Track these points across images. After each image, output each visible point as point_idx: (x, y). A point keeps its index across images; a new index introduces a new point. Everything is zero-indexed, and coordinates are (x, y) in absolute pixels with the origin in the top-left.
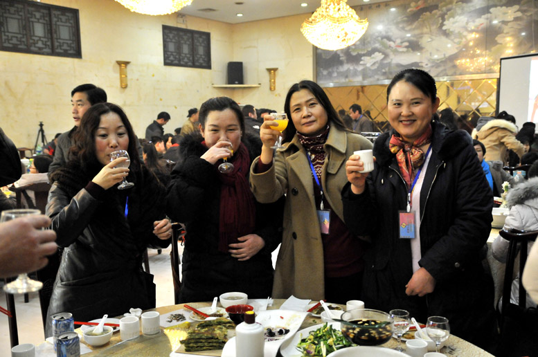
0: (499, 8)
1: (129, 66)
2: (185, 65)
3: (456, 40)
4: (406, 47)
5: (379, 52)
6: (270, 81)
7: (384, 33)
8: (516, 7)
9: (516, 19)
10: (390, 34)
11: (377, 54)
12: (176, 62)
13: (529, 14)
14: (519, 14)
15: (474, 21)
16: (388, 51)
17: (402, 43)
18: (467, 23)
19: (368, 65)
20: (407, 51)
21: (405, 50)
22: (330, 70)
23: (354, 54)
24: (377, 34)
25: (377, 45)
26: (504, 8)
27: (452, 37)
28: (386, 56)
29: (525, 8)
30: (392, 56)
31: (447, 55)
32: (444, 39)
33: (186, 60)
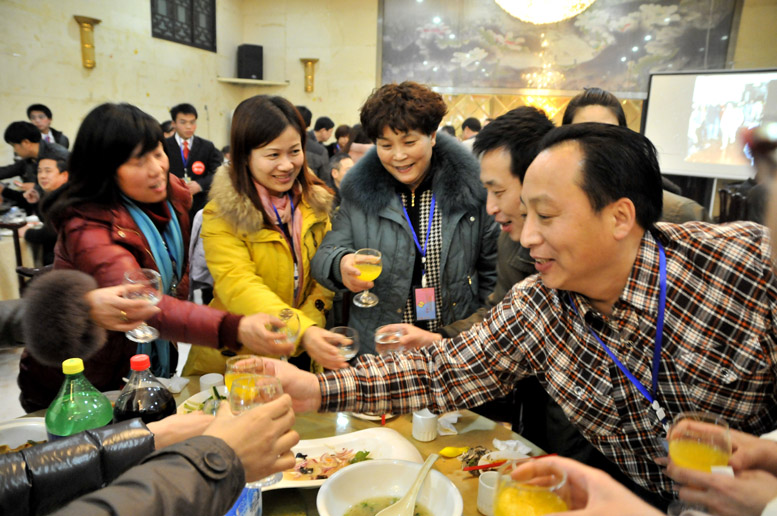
0: (651, 6)
1: (97, 28)
2: (181, 41)
3: (593, 43)
4: (522, 45)
5: (481, 47)
6: (306, 77)
7: (489, 22)
8: (674, 8)
9: (673, 24)
10: (499, 23)
11: (477, 50)
12: (168, 34)
13: (689, 19)
14: (677, 18)
15: (618, 20)
16: (494, 48)
17: (515, 37)
18: (609, 21)
19: (463, 65)
20: (523, 51)
21: (519, 48)
22: (404, 68)
23: (442, 47)
24: (478, 22)
25: (478, 38)
26: (658, 7)
27: (588, 38)
28: (491, 54)
29: (684, 10)
30: (499, 55)
31: (579, 62)
32: (575, 38)
33: (182, 33)
